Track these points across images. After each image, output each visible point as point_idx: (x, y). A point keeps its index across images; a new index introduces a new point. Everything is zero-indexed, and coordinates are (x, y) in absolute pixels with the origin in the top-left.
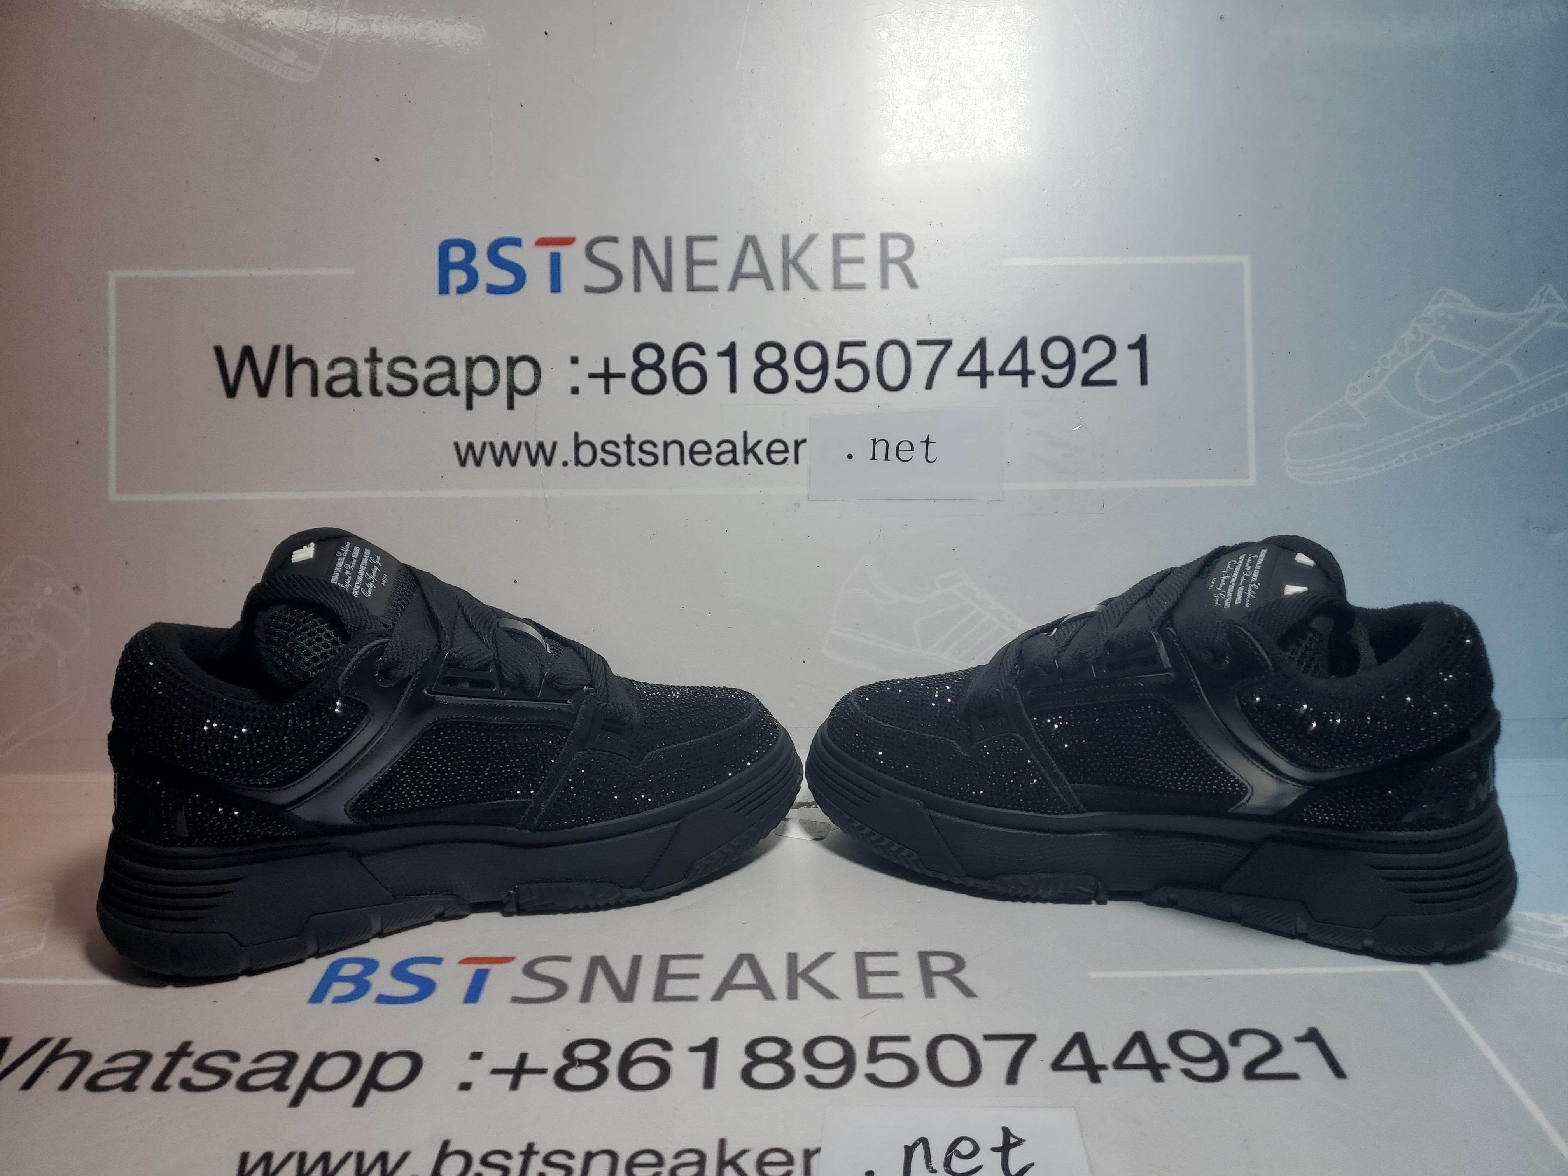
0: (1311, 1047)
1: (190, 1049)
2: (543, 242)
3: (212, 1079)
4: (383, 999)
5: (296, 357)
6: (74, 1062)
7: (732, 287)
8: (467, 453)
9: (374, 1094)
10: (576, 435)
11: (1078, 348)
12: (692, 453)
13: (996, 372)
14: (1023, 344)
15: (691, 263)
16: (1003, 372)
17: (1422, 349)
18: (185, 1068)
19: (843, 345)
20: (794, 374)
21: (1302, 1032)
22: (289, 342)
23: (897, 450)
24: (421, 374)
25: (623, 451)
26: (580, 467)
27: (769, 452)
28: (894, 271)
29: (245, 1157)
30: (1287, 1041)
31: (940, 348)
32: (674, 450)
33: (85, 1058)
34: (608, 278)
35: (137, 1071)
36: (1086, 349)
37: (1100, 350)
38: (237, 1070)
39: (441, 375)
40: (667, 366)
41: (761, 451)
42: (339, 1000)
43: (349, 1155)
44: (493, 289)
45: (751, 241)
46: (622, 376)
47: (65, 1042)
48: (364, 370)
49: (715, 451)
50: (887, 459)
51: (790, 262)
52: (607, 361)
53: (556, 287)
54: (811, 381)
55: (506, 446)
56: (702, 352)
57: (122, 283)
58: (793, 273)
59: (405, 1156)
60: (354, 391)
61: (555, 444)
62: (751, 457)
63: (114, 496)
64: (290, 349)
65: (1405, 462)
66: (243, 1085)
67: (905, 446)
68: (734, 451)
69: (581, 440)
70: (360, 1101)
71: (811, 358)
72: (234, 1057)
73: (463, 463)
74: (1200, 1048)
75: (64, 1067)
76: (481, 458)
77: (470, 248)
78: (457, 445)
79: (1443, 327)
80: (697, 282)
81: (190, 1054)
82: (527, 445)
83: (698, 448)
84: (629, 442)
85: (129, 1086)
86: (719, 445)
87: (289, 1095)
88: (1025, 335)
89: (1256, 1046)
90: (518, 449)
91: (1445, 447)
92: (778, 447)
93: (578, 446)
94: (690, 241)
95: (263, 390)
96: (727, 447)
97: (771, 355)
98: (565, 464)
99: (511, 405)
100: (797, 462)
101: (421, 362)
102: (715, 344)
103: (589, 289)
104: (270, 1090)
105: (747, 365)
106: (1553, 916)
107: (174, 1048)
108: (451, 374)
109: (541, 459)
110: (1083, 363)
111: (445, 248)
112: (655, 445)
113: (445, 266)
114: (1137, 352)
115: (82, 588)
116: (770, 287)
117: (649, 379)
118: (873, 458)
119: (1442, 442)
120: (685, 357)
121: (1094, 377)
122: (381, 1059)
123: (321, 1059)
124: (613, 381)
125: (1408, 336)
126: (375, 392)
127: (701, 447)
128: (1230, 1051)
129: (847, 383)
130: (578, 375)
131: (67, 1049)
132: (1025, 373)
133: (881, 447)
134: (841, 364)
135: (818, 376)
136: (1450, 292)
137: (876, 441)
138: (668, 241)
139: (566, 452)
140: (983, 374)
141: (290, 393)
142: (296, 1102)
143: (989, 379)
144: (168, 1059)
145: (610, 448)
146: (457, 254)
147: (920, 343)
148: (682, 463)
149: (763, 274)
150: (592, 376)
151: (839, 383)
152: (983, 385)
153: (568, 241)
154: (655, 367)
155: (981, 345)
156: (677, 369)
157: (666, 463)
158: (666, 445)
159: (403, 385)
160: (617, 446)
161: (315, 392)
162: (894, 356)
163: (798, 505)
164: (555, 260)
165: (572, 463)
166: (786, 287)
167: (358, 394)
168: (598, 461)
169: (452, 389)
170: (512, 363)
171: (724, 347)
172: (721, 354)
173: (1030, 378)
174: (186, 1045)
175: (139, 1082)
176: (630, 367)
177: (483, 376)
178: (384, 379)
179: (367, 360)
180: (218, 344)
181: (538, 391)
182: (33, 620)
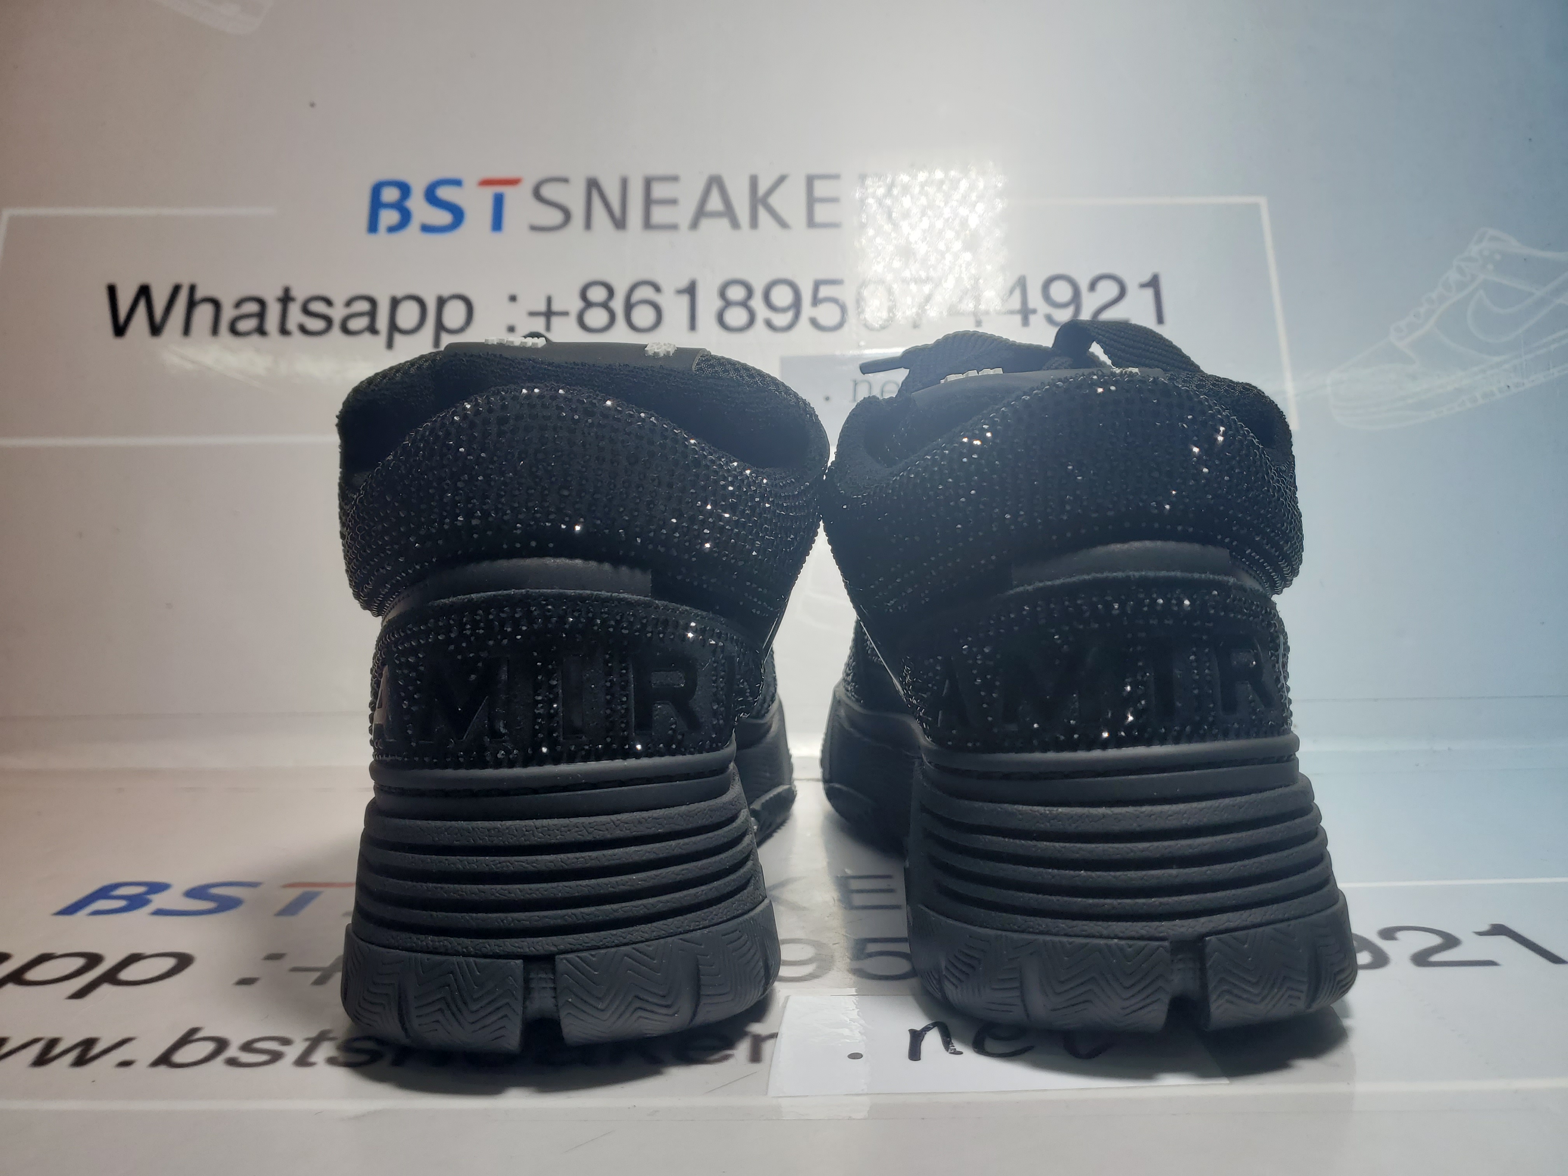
0: (1503, 940)
2: (487, 183)
5: (198, 296)
9: (105, 987)
11: (1084, 286)
13: (993, 311)
14: (1021, 283)
15: (649, 202)
20: (763, 312)
21: (1484, 928)
22: (193, 282)
24: (337, 313)
30: (1465, 936)
37: (1109, 289)
39: (360, 314)
40: (618, 305)
45: (715, 182)
46: (565, 314)
48: (274, 310)
52: (549, 300)
53: (497, 224)
54: (781, 320)
57: (15, 222)
60: (260, 330)
64: (192, 289)
70: (80, 994)
71: (782, 296)
77: (405, 189)
88: (1022, 273)
89: (1419, 940)
94: (648, 183)
95: (156, 329)
97: (736, 293)
101: (339, 300)
102: (673, 283)
105: (708, 303)
108: (372, 313)
110: (1091, 301)
114: (1150, 291)
116: (735, 224)
117: (597, 318)
118: (854, 398)
120: (639, 295)
121: (1104, 317)
122: (134, 958)
123: (44, 959)
124: (555, 322)
126: (284, 331)
129: (823, 321)
130: (516, 314)
132: (1025, 312)
133: (862, 386)
134: (816, 301)
137: (857, 382)
138: (624, 183)
140: (978, 313)
141: (186, 332)
143: (985, 318)
146: (390, 195)
147: (905, 279)
149: (729, 212)
150: (532, 314)
151: (814, 322)
152: (978, 324)
153: (513, 182)
154: (604, 305)
155: (974, 284)
156: (629, 307)
159: (317, 325)
161: (215, 330)
162: (875, 294)
167: (264, 333)
169: (372, 329)
170: (441, 302)
171: (684, 283)
172: (680, 292)
173: (1032, 318)
176: (575, 305)
177: (408, 315)
178: (295, 318)
179: (278, 300)
180: (112, 282)
181: (469, 330)
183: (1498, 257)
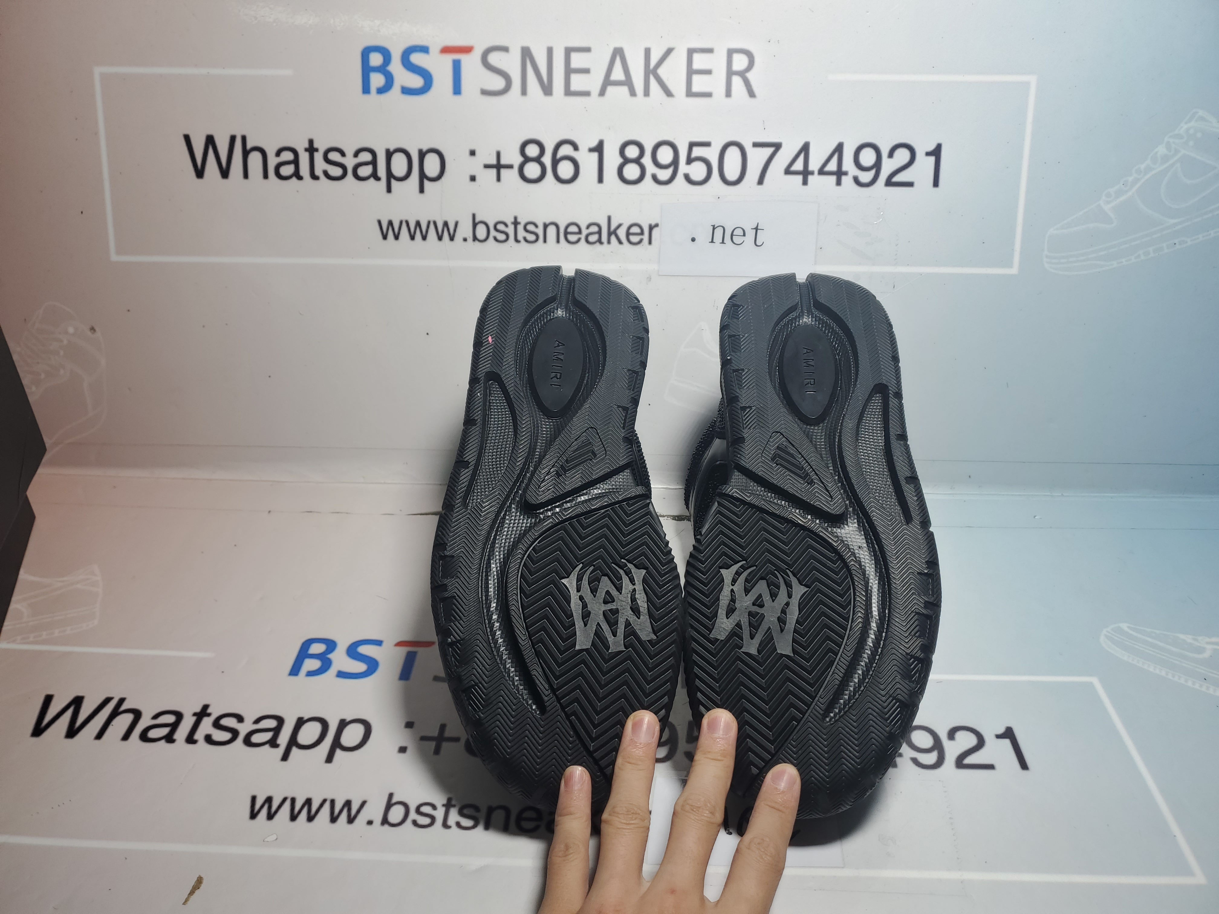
0: (1006, 743)
1: (209, 711)
2: (446, 50)
3: (226, 736)
4: (341, 675)
5: (249, 146)
6: (130, 717)
7: (602, 93)
8: (388, 229)
9: (339, 753)
10: (474, 216)
11: (885, 153)
12: (566, 233)
13: (816, 172)
14: (839, 149)
15: (569, 71)
16: (822, 172)
17: (1171, 162)
18: (206, 726)
19: (692, 145)
20: (651, 169)
21: (1001, 730)
22: (244, 133)
23: (732, 235)
24: (350, 162)
25: (510, 230)
26: (477, 242)
27: (628, 234)
28: (737, 81)
29: (254, 799)
30: (989, 738)
31: (771, 150)
32: (551, 230)
33: (137, 714)
34: (498, 83)
35: (174, 727)
36: (891, 155)
37: (903, 156)
38: (244, 729)
39: (366, 164)
40: (547, 160)
41: (622, 232)
43: (325, 801)
44: (406, 91)
45: (618, 53)
46: (510, 167)
47: (122, 701)
48: (304, 158)
49: (585, 232)
50: (723, 242)
51: (651, 72)
52: (498, 154)
53: (457, 90)
54: (664, 175)
55: (418, 224)
56: (576, 148)
57: (104, 77)
58: (653, 81)
59: (364, 803)
60: (297, 175)
61: (456, 224)
62: (613, 238)
63: (114, 257)
64: (244, 138)
65: (1143, 257)
66: (248, 742)
67: (739, 232)
68: (600, 233)
69: (477, 220)
70: (329, 759)
71: (665, 155)
72: (240, 719)
73: (385, 237)
74: (926, 741)
75: (123, 721)
76: (399, 233)
77: (387, 55)
78: (380, 222)
79: (1191, 143)
80: (574, 87)
81: (209, 715)
82: (435, 223)
83: (571, 229)
84: (516, 223)
85: (169, 739)
86: (588, 227)
87: (281, 751)
88: (841, 141)
89: (966, 741)
90: (428, 227)
91: (1177, 246)
92: (635, 230)
93: (475, 225)
94: (569, 51)
95: (225, 173)
96: (595, 229)
97: (632, 152)
98: (465, 240)
99: (422, 190)
100: (650, 242)
101: (350, 153)
102: (587, 142)
103: (484, 92)
104: (267, 747)
105: (612, 160)
106: (1200, 638)
107: (198, 709)
108: (374, 163)
109: (446, 235)
110: (888, 166)
111: (366, 53)
112: (536, 226)
113: (367, 70)
114: (932, 159)
115: (97, 329)
117: (533, 171)
118: (712, 242)
119: (1176, 241)
120: (562, 152)
121: (896, 179)
122: (343, 724)
123: (300, 722)
124: (503, 171)
125: (1161, 150)
126: (314, 177)
127: (574, 229)
128: (946, 744)
129: (694, 178)
130: (475, 166)
131: (123, 708)
132: (840, 174)
133: (719, 233)
134: (689, 161)
135: (670, 171)
136: (1201, 113)
137: (716, 227)
138: (550, 51)
139: (465, 230)
140: (806, 173)
141: (246, 176)
142: (285, 757)
143: (810, 178)
144: (194, 718)
145: (501, 227)
146: (376, 59)
147: (756, 145)
148: (558, 241)
149: (628, 82)
150: (487, 166)
151: (687, 177)
152: (805, 182)
153: (467, 50)
154: (538, 160)
155: (805, 149)
156: (555, 162)
157: (545, 241)
158: (546, 226)
159: (336, 172)
160: (506, 225)
161: (266, 176)
162: (733, 154)
163: (649, 279)
164: (457, 66)
165: (470, 239)
166: (647, 93)
167: (300, 178)
168: (491, 238)
169: (375, 176)
170: (422, 155)
171: (594, 144)
172: (591, 150)
173: (844, 178)
174: (206, 707)
175: (176, 737)
176: (517, 160)
177: (399, 165)
178: (320, 165)
179: (306, 150)
180: (186, 133)
181: (443, 179)
182: (62, 353)
183: (1199, 135)
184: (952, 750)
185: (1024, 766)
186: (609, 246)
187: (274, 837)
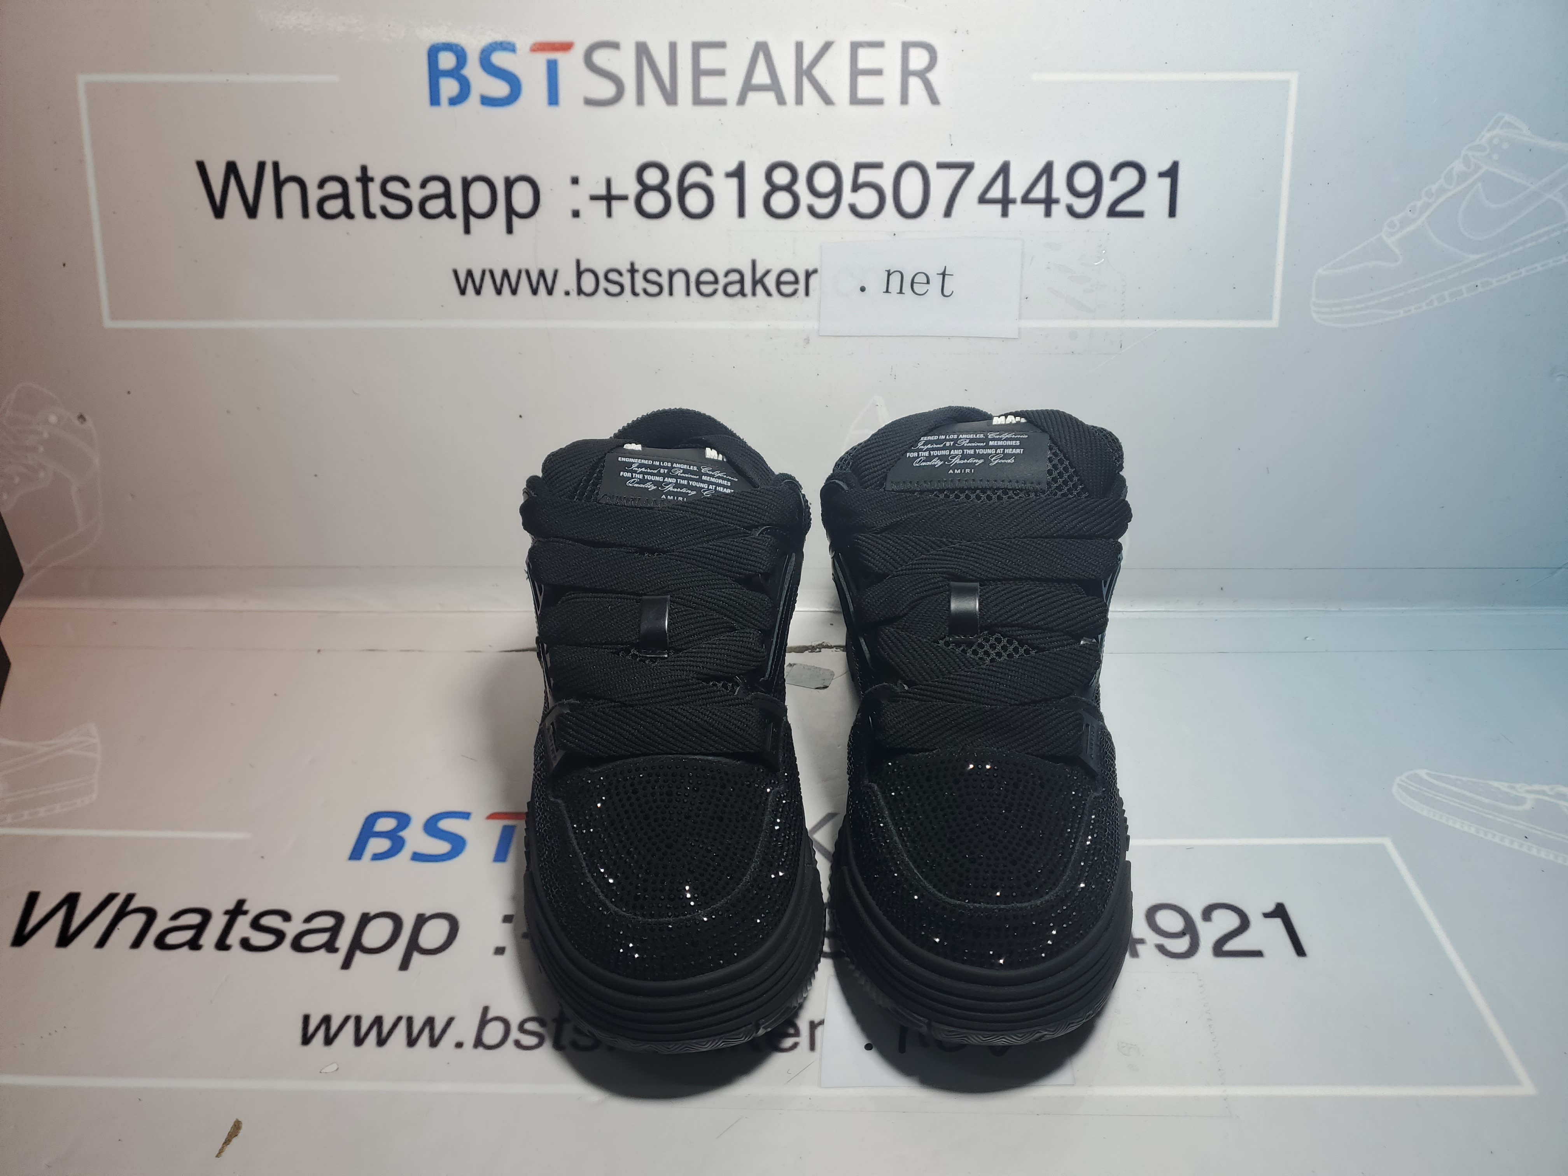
0: (1277, 923)
1: (245, 907)
3: (268, 939)
4: (417, 857)
5: (283, 176)
6: (141, 918)
7: (742, 101)
8: (466, 281)
9: (417, 957)
10: (578, 262)
11: (1106, 175)
12: (698, 283)
13: (1019, 200)
14: (1048, 170)
15: (698, 73)
16: (1026, 200)
17: (1470, 181)
18: (242, 927)
19: (859, 167)
20: (806, 198)
21: (1270, 908)
22: (276, 159)
23: (913, 283)
24: (415, 195)
25: (626, 280)
26: (582, 296)
27: (779, 283)
28: (915, 85)
29: (306, 1019)
30: (1255, 918)
31: (960, 172)
32: (679, 279)
33: (151, 914)
34: (607, 90)
35: (200, 929)
36: (1114, 177)
37: (1129, 178)
38: (291, 930)
39: (436, 197)
40: (672, 188)
41: (770, 282)
42: (377, 857)
43: (399, 1019)
44: (487, 101)
46: (624, 198)
47: (130, 897)
48: (356, 190)
49: (722, 281)
50: (901, 292)
51: (804, 73)
52: (609, 182)
53: (553, 99)
54: (824, 206)
55: (506, 274)
56: (709, 172)
57: (91, 88)
58: (807, 85)
59: (450, 1021)
60: (347, 212)
61: (556, 273)
63: (108, 323)
64: (276, 165)
65: (1436, 304)
66: (297, 946)
67: (921, 278)
68: (742, 281)
69: (582, 268)
70: (405, 965)
71: (825, 181)
72: (286, 917)
73: (463, 292)
74: (1175, 923)
75: (133, 924)
76: (481, 286)
78: (456, 273)
79: (1495, 157)
80: (705, 94)
81: (245, 913)
82: (528, 273)
83: (704, 277)
84: (633, 271)
85: (194, 944)
86: (726, 275)
87: (340, 956)
88: (1050, 159)
89: (1226, 921)
90: (519, 277)
91: (1480, 289)
92: (788, 277)
93: (579, 274)
94: (697, 47)
95: (252, 211)
96: (735, 277)
97: (782, 177)
98: (567, 293)
99: (510, 230)
100: (807, 294)
101: (415, 182)
102: (723, 164)
103: (589, 102)
104: (322, 952)
105: (756, 188)
106: (1518, 786)
107: (231, 906)
108: (447, 195)
109: (542, 288)
110: (1111, 190)
111: (434, 52)
112: (659, 274)
113: (435, 74)
114: (1167, 181)
115: (87, 417)
116: (781, 101)
117: (653, 202)
118: (887, 291)
119: (1478, 283)
120: (691, 178)
121: (1121, 208)
122: (421, 920)
123: (365, 920)
124: (615, 204)
125: (1458, 166)
126: (369, 215)
127: (707, 277)
128: (1202, 926)
129: (862, 209)
130: (579, 197)
131: (133, 906)
132: (1049, 202)
133: (895, 280)
134: (856, 187)
135: (831, 201)
136: (1507, 117)
137: (891, 272)
138: (673, 47)
139: (567, 280)
140: (1005, 202)
141: (280, 214)
142: (346, 964)
143: (1011, 208)
144: (226, 917)
145: (613, 276)
147: (941, 166)
148: (688, 294)
150: (594, 198)
151: (853, 209)
152: (1005, 214)
153: (566, 47)
154: (660, 188)
155: (1004, 170)
156: (683, 191)
157: (671, 293)
158: (671, 274)
159: (398, 207)
160: (620, 274)
161: (306, 214)
162: (912, 178)
163: (807, 340)
164: (552, 68)
165: (574, 293)
166: (799, 100)
167: (350, 216)
168: (601, 291)
169: (448, 212)
170: (509, 184)
171: (732, 166)
172: (729, 175)
173: (1055, 208)
174: (241, 903)
175: (202, 941)
176: (633, 189)
177: (480, 198)
178: (377, 199)
179: (358, 180)
180: (200, 159)
181: (537, 214)
182: (41, 449)
183: (1505, 146)
184: (1208, 933)
185: (1300, 951)
186: (754, 299)
187: (334, 1067)
